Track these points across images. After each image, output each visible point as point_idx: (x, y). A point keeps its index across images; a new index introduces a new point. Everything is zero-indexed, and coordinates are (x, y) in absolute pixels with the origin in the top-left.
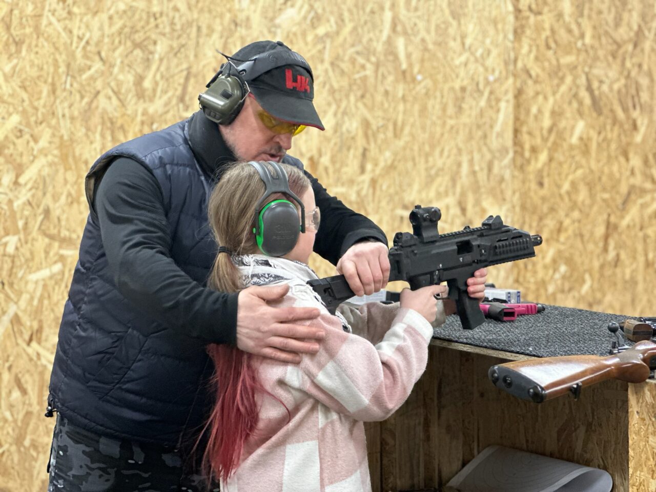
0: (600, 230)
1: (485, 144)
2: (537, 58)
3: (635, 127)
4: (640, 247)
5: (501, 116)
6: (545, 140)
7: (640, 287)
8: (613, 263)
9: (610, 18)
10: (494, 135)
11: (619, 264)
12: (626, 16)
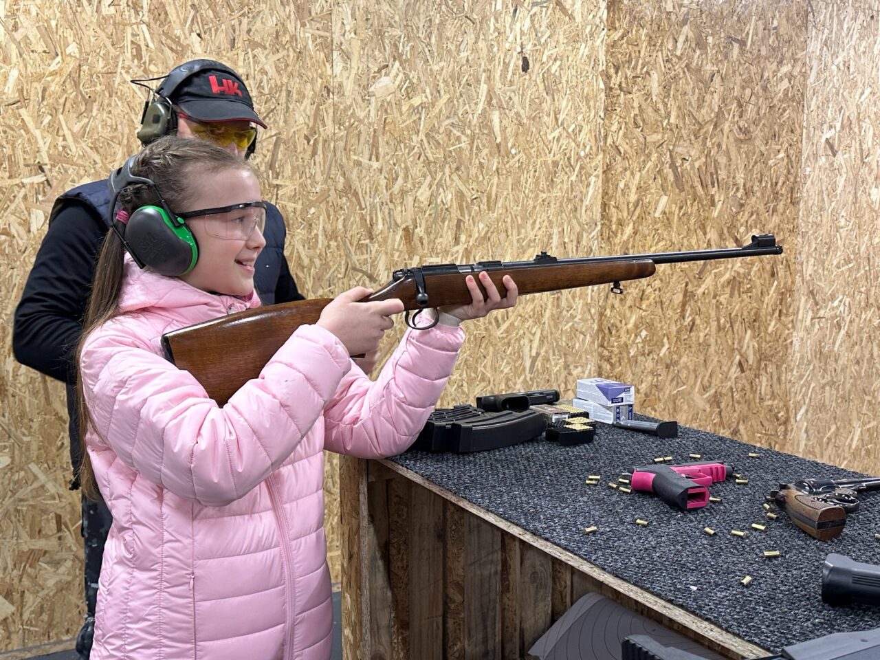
0: (679, 298)
1: (575, 217)
2: (625, 135)
3: (713, 203)
4: (713, 314)
5: (591, 190)
6: (631, 214)
7: (712, 349)
8: (689, 328)
9: (694, 99)
10: (584, 208)
11: (694, 328)
12: (708, 98)
